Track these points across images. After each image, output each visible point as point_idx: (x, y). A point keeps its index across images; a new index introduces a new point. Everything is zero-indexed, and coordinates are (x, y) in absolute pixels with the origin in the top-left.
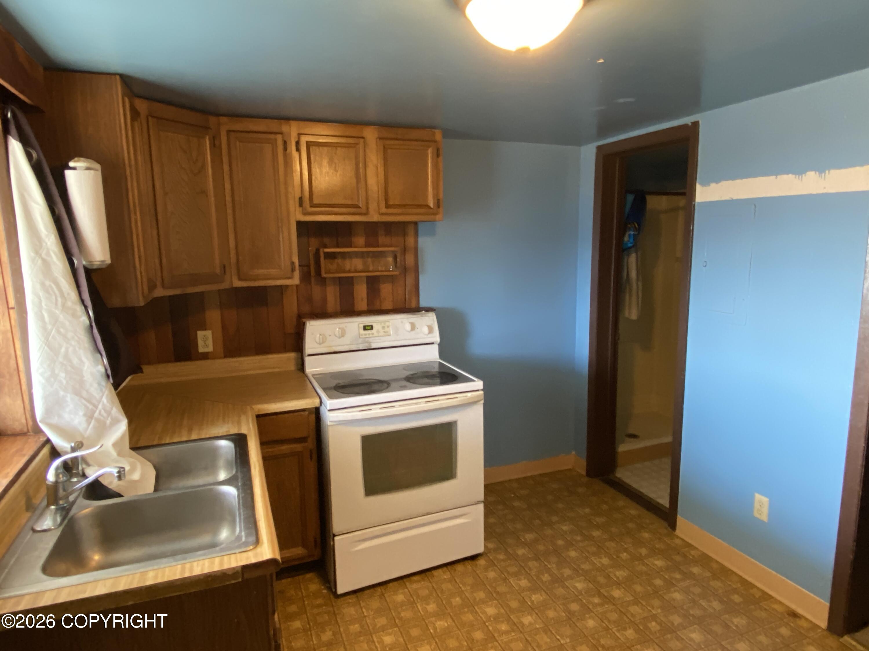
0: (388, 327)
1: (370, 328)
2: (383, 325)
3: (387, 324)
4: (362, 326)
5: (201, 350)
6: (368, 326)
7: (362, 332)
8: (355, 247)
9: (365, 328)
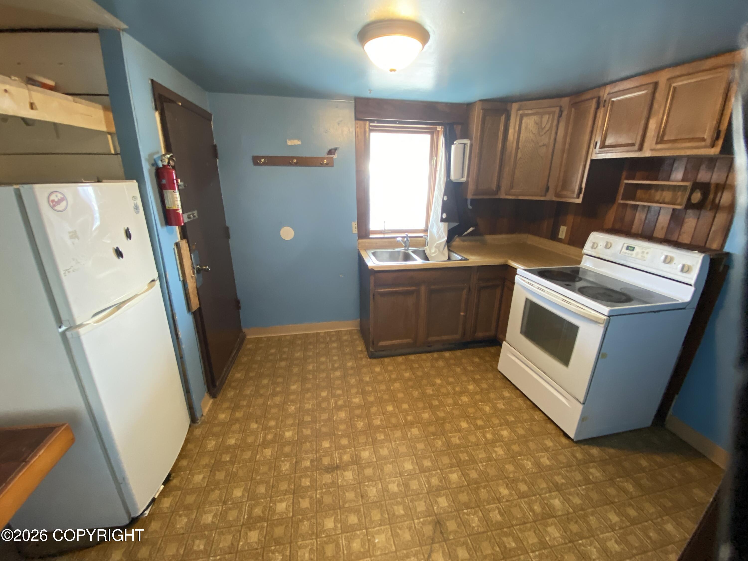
0: (647, 253)
1: (632, 249)
2: (644, 250)
3: (648, 250)
4: (626, 245)
5: (560, 237)
6: (631, 247)
7: (624, 250)
8: (673, 181)
9: (628, 248)
